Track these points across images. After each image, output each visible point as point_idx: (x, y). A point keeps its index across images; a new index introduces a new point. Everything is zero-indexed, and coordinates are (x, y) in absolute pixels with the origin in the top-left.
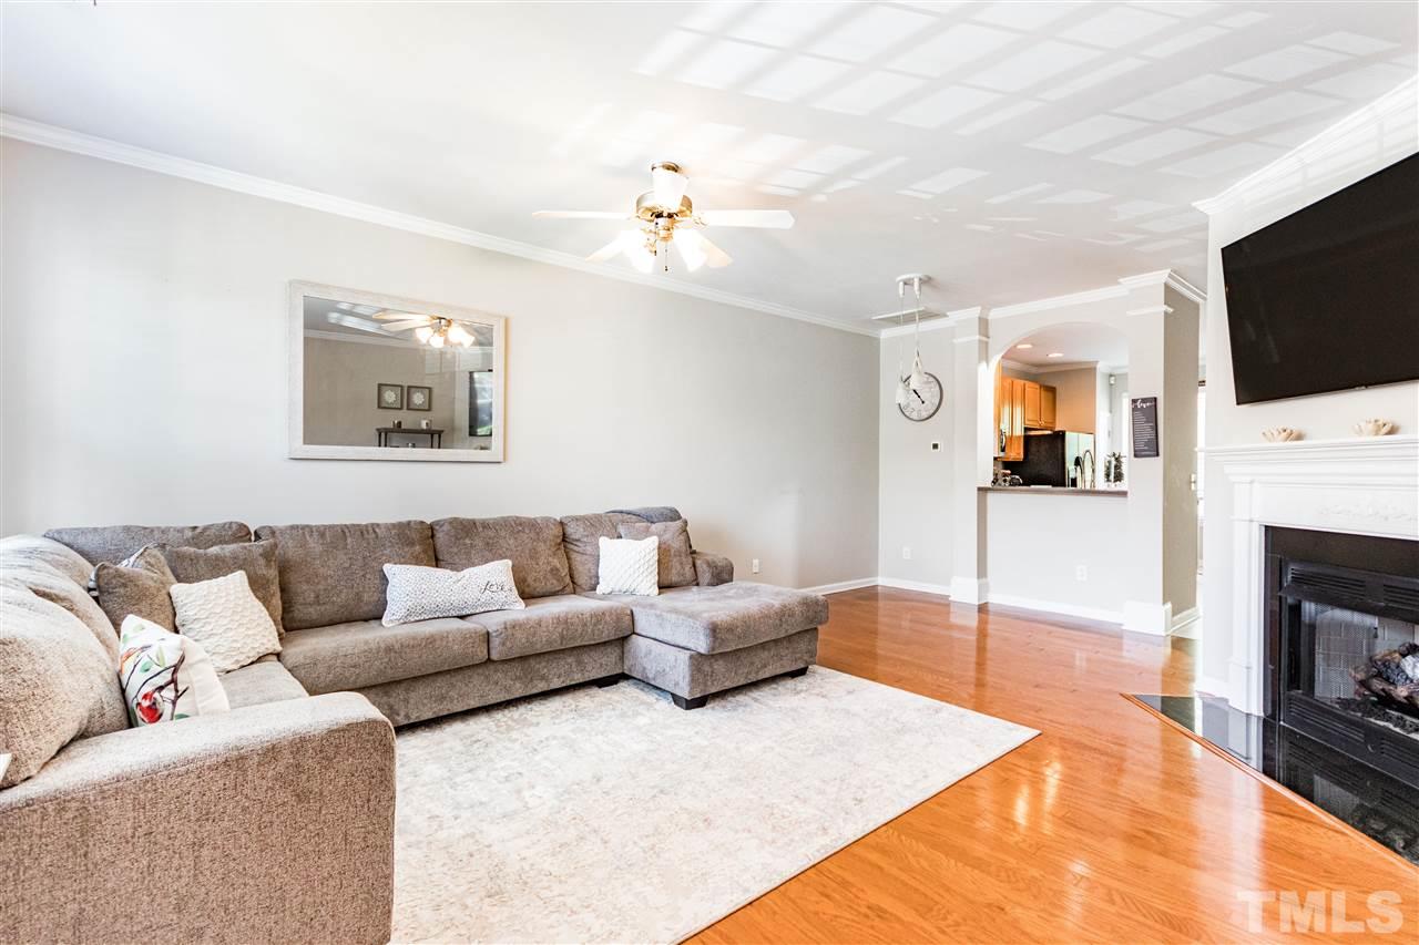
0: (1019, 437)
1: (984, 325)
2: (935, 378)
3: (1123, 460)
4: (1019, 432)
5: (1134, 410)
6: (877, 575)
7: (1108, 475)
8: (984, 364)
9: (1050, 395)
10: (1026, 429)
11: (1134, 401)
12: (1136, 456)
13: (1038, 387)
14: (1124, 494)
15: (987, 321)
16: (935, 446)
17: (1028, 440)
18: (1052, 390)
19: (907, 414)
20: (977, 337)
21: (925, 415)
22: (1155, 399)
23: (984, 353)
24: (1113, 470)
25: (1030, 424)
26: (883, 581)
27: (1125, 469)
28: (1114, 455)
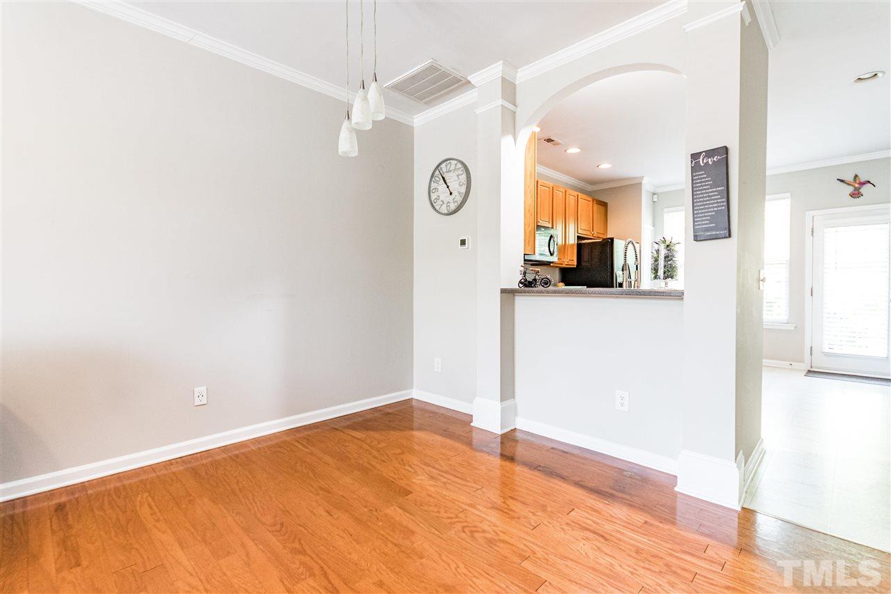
0: (573, 245)
1: (509, 90)
2: (463, 163)
3: (676, 248)
4: (572, 240)
5: (694, 169)
6: (412, 388)
7: (656, 270)
8: (510, 138)
9: (602, 209)
10: (579, 238)
11: (695, 156)
12: (696, 238)
13: (591, 199)
14: (679, 296)
15: (514, 86)
16: (463, 242)
17: (581, 247)
18: (604, 205)
19: (437, 208)
20: (500, 102)
21: (453, 207)
22: (726, 149)
23: (510, 123)
24: (662, 263)
25: (582, 233)
26: (418, 393)
27: (680, 260)
28: (664, 241)
